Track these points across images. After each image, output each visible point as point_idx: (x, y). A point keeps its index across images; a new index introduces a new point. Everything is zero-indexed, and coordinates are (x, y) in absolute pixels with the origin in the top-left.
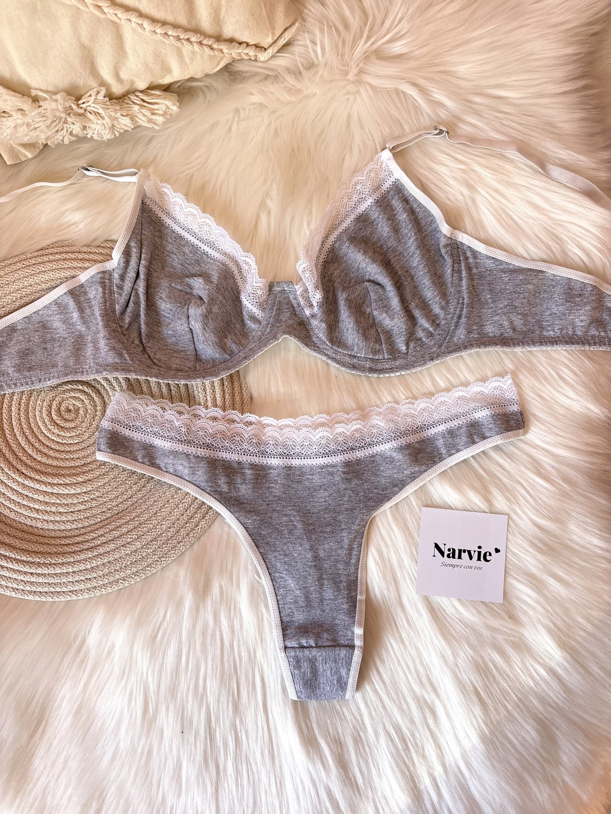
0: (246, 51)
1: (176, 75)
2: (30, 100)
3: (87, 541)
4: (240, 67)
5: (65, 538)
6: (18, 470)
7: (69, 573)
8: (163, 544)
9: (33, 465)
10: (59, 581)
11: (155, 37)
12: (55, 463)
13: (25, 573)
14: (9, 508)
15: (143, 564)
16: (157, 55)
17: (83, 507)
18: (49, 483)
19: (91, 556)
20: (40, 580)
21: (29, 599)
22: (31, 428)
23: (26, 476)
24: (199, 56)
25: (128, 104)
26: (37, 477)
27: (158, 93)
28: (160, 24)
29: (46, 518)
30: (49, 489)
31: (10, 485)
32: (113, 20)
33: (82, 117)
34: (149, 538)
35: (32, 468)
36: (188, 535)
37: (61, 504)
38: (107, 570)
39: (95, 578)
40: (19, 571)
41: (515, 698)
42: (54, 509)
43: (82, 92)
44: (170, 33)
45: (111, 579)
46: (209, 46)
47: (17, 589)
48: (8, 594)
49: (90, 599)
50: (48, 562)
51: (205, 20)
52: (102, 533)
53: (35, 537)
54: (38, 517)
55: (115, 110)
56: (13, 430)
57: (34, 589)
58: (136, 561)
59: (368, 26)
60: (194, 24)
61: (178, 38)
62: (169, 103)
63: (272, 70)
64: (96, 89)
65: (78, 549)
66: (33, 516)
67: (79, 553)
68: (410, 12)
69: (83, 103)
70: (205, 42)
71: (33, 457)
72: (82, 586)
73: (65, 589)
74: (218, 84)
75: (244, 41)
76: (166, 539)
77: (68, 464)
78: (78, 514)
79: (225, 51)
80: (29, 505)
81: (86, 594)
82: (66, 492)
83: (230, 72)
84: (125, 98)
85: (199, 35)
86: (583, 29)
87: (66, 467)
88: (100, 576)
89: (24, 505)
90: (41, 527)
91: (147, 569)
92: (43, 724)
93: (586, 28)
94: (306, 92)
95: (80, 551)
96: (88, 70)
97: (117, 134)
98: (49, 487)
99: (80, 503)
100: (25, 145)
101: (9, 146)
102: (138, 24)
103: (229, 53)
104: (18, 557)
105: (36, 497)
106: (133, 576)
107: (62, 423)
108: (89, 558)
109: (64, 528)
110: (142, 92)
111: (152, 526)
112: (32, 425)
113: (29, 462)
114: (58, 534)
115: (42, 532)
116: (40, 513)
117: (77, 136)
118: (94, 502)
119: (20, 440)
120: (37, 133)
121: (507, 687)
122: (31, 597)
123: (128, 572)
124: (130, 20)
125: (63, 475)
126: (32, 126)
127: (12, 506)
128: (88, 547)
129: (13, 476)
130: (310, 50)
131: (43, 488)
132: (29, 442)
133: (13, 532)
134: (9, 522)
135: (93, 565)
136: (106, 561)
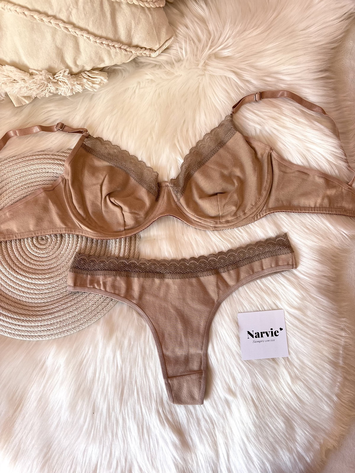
0: (144, 52)
1: (107, 63)
2: (29, 74)
3: (48, 310)
4: (142, 60)
5: (37, 307)
6: (14, 270)
7: (39, 326)
8: (89, 313)
9: (22, 267)
10: (33, 330)
11: (96, 44)
12: (34, 267)
13: (16, 325)
14: (8, 290)
15: (78, 323)
16: (97, 53)
17: (48, 291)
18: (30, 277)
19: (51, 317)
20: (23, 329)
21: (17, 338)
22: (22, 247)
23: (18, 273)
24: (119, 54)
25: (81, 78)
26: (24, 274)
27: (97, 72)
28: (99, 38)
29: (28, 296)
30: (30, 281)
31: (9, 277)
32: (74, 35)
33: (56, 84)
34: (82, 310)
35: (21, 269)
36: (103, 309)
37: (36, 289)
38: (59, 326)
39: (52, 329)
40: (12, 324)
41: (273, 404)
42: (32, 291)
43: (56, 71)
44: (104, 42)
45: (61, 330)
46: (125, 49)
47: (11, 333)
48: (6, 335)
49: (49, 340)
50: (28, 319)
51: (123, 36)
52: (57, 306)
53: (21, 306)
54: (24, 295)
55: (74, 81)
56: (12, 248)
57: (20, 333)
58: (74, 322)
59: (211, 41)
60: (117, 38)
61: (108, 45)
62: (102, 78)
63: (158, 62)
64: (64, 70)
66: (21, 294)
67: (44, 316)
68: (233, 34)
69: (57, 77)
70: (123, 47)
71: (22, 263)
72: (45, 333)
73: (36, 334)
74: (129, 68)
75: (143, 47)
76: (91, 310)
77: (40, 268)
78: (45, 295)
79: (133, 52)
80: (19, 289)
81: (47, 338)
82: (39, 283)
83: (135, 62)
84: (80, 74)
85: (119, 44)
86: (327, 45)
87: (40, 269)
88: (55, 329)
89: (16, 288)
90: (25, 301)
91: (80, 326)
92: (21, 406)
93: (329, 45)
94: (176, 74)
95: (45, 315)
96: (60, 60)
97: (74, 93)
98: (30, 280)
99: (46, 289)
100: (25, 97)
101: (16, 97)
102: (87, 38)
103: (135, 53)
104: (12, 316)
105: (23, 284)
106: (73, 330)
107: (39, 246)
108: (50, 319)
109: (37, 302)
110: (88, 71)
111: (84, 303)
113: (20, 266)
114: (34, 305)
115: (25, 303)
116: (25, 293)
117: (53, 93)
118: (54, 289)
119: (16, 254)
120: (32, 92)
121: (269, 398)
122: (18, 338)
123: (70, 327)
124: (83, 35)
125: (38, 274)
126: (29, 88)
127: (10, 289)
128: (49, 313)
129: (11, 273)
130: (180, 53)
131: (27, 280)
132: (20, 255)
133: (10, 302)
134: (8, 297)
135: (51, 322)
136: (58, 320)
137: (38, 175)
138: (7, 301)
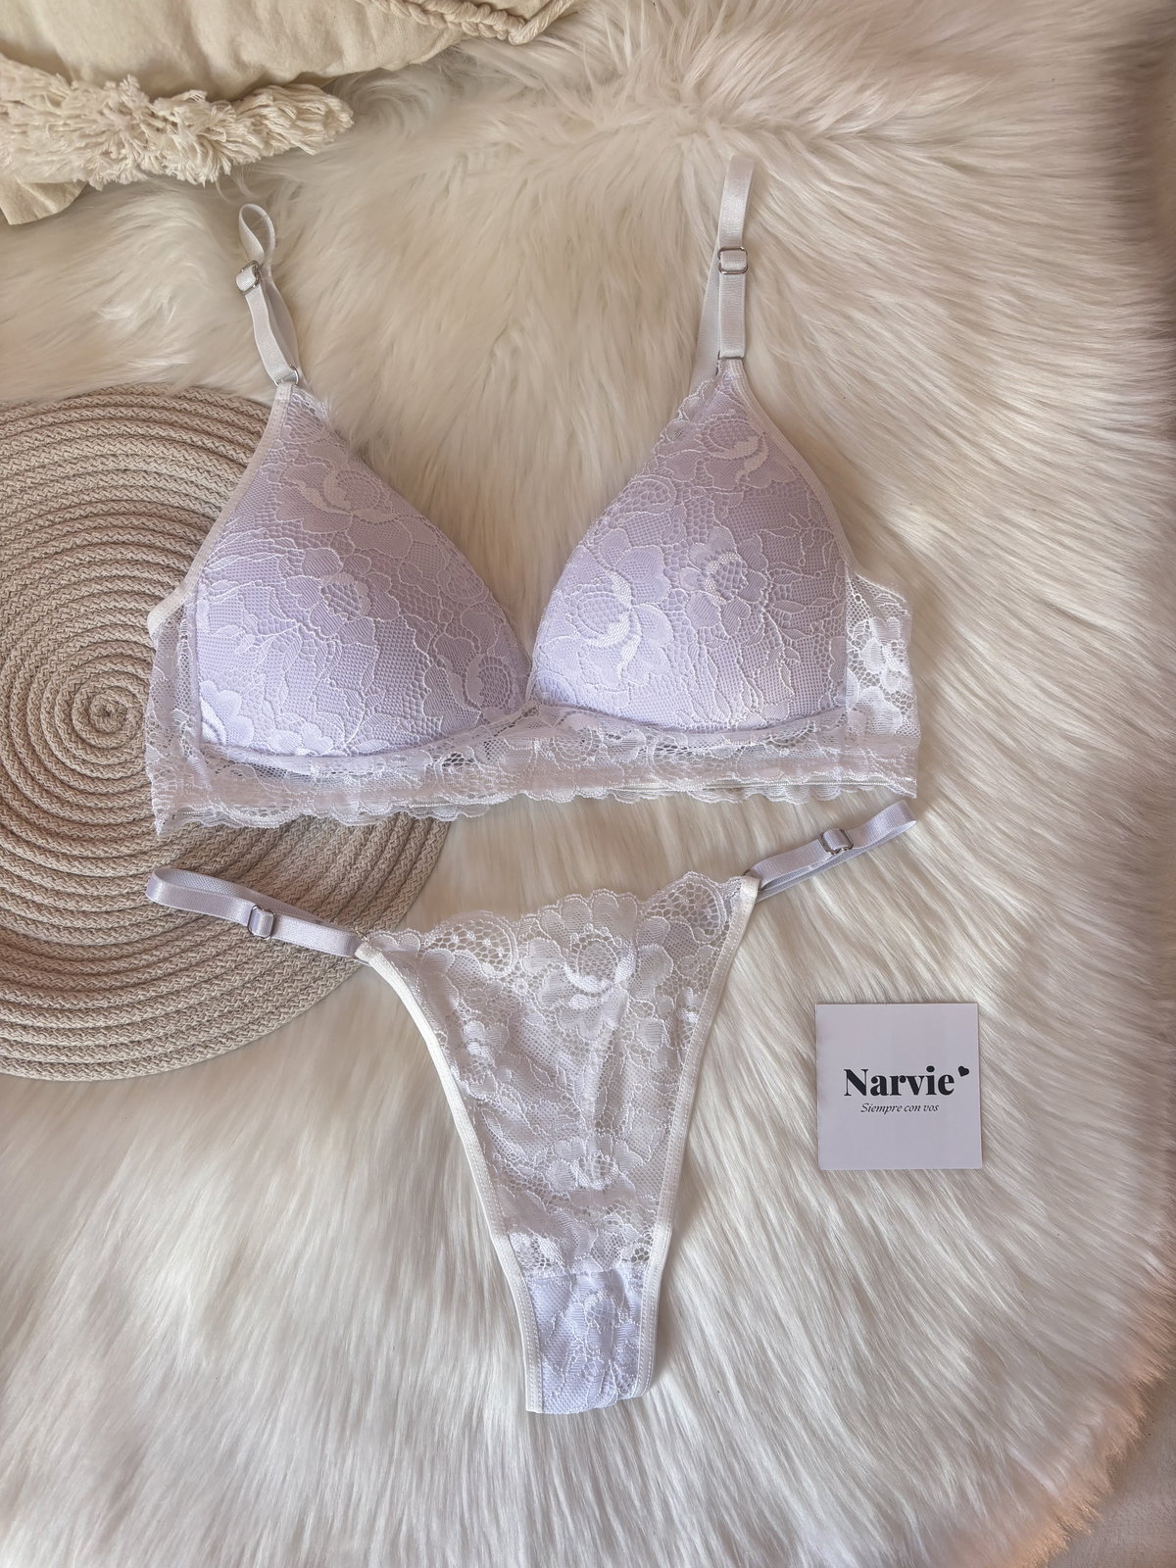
0: (487, 22)
3: (132, 970)
4: (478, 54)
5: (92, 961)
6: (3, 826)
7: (99, 1028)
8: (285, 981)
9: (33, 817)
10: (78, 1044)
12: (77, 816)
13: (12, 1025)
15: (244, 1017)
17: (129, 904)
18: (64, 854)
19: (142, 998)
20: (42, 1040)
21: (18, 1075)
22: (30, 744)
23: (18, 839)
24: (397, 25)
26: (41, 842)
29: (56, 921)
30: (63, 866)
34: (258, 969)
35: (30, 824)
37: (85, 897)
38: (173, 1027)
39: (149, 1040)
42: (71, 905)
45: (181, 1044)
49: (137, 1078)
50: (58, 1006)
52: (167, 955)
53: (33, 957)
54: (40, 919)
57: (27, 1056)
58: (230, 1012)
65: (118, 984)
66: (30, 916)
67: (119, 992)
71: (33, 803)
72: (123, 1056)
73: (89, 1060)
74: (427, 94)
76: (290, 970)
77: (100, 819)
78: (118, 917)
80: (24, 894)
81: (131, 1071)
82: (98, 872)
87: (98, 825)
88: (159, 1038)
89: (12, 894)
90: (44, 938)
91: (252, 1027)
94: (599, 127)
95: (121, 988)
98: (64, 862)
99: (123, 896)
100: (45, 188)
101: (15, 187)
103: (457, 23)
105: (37, 879)
106: (224, 1040)
107: (94, 739)
109: (91, 943)
112: (33, 738)
113: (24, 811)
114: (80, 953)
115: (46, 949)
116: (44, 912)
122: (22, 1073)
123: (215, 1032)
125: (91, 840)
128: (137, 981)
130: (611, 45)
131: (52, 863)
132: (26, 771)
135: (145, 1016)
136: (171, 1009)
137: (91, 482)
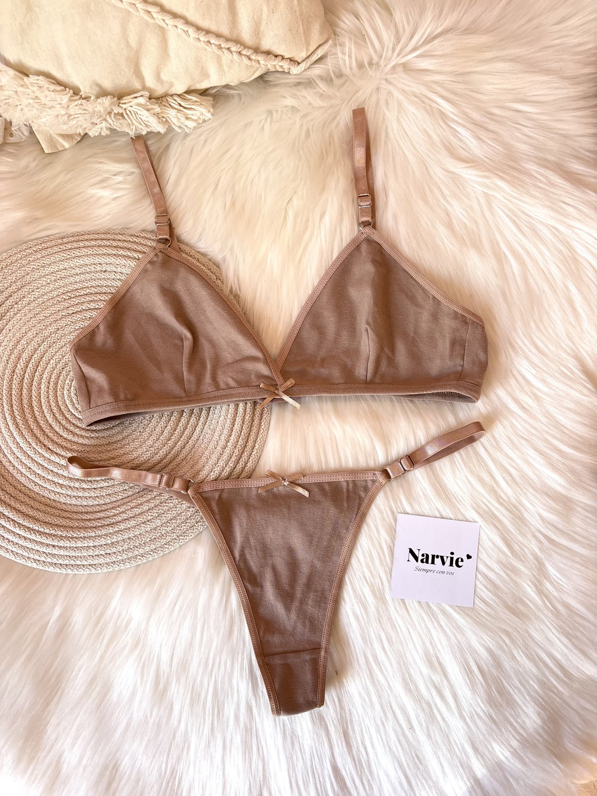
1: (214, 80)
3: (107, 517)
4: (274, 78)
5: (87, 513)
6: (45, 446)
7: (90, 547)
8: (182, 523)
9: (59, 441)
10: (80, 555)
11: (198, 44)
12: (80, 441)
13: (48, 545)
14: (33, 482)
15: (162, 541)
16: (198, 61)
19: (112, 531)
20: (62, 552)
22: (58, 406)
23: (53, 452)
24: (236, 65)
25: (165, 106)
26: (63, 454)
27: (194, 97)
28: (204, 33)
29: (69, 493)
31: (36, 459)
32: (161, 25)
34: (169, 516)
35: (58, 445)
37: (84, 480)
38: (126, 546)
39: (115, 553)
40: (42, 543)
42: (78, 485)
44: (212, 41)
45: (130, 555)
46: (248, 56)
47: (39, 561)
48: (29, 565)
49: (108, 573)
50: (70, 536)
51: (246, 31)
52: (124, 510)
53: (57, 511)
54: (62, 492)
56: (42, 407)
57: (55, 561)
58: (155, 539)
60: (235, 35)
61: (220, 47)
62: (203, 110)
65: (100, 525)
66: (56, 490)
67: (100, 528)
69: (125, 103)
70: (244, 52)
71: (59, 434)
72: (102, 561)
73: (85, 563)
74: (253, 92)
75: (280, 54)
76: (185, 517)
77: (92, 442)
78: (100, 491)
79: (262, 62)
80: (54, 480)
81: (106, 568)
83: (263, 80)
84: (164, 99)
85: (239, 46)
87: (91, 445)
88: (120, 552)
89: (48, 479)
90: (63, 501)
91: (165, 546)
92: (59, 693)
96: (132, 70)
99: (103, 480)
100: (64, 136)
101: (48, 135)
102: (184, 31)
103: (266, 64)
104: (42, 530)
105: (61, 472)
106: (152, 553)
108: (110, 534)
109: (86, 504)
110: (179, 96)
111: (172, 505)
112: (60, 403)
113: (55, 439)
114: (81, 509)
115: (64, 507)
116: (64, 488)
119: (47, 417)
122: (51, 569)
123: (147, 548)
124: (176, 26)
125: (87, 453)
127: (37, 480)
128: (109, 523)
129: (40, 451)
132: (56, 419)
133: (37, 505)
134: (33, 495)
135: (113, 541)
136: (126, 537)
137: (88, 276)
138: (32, 503)
